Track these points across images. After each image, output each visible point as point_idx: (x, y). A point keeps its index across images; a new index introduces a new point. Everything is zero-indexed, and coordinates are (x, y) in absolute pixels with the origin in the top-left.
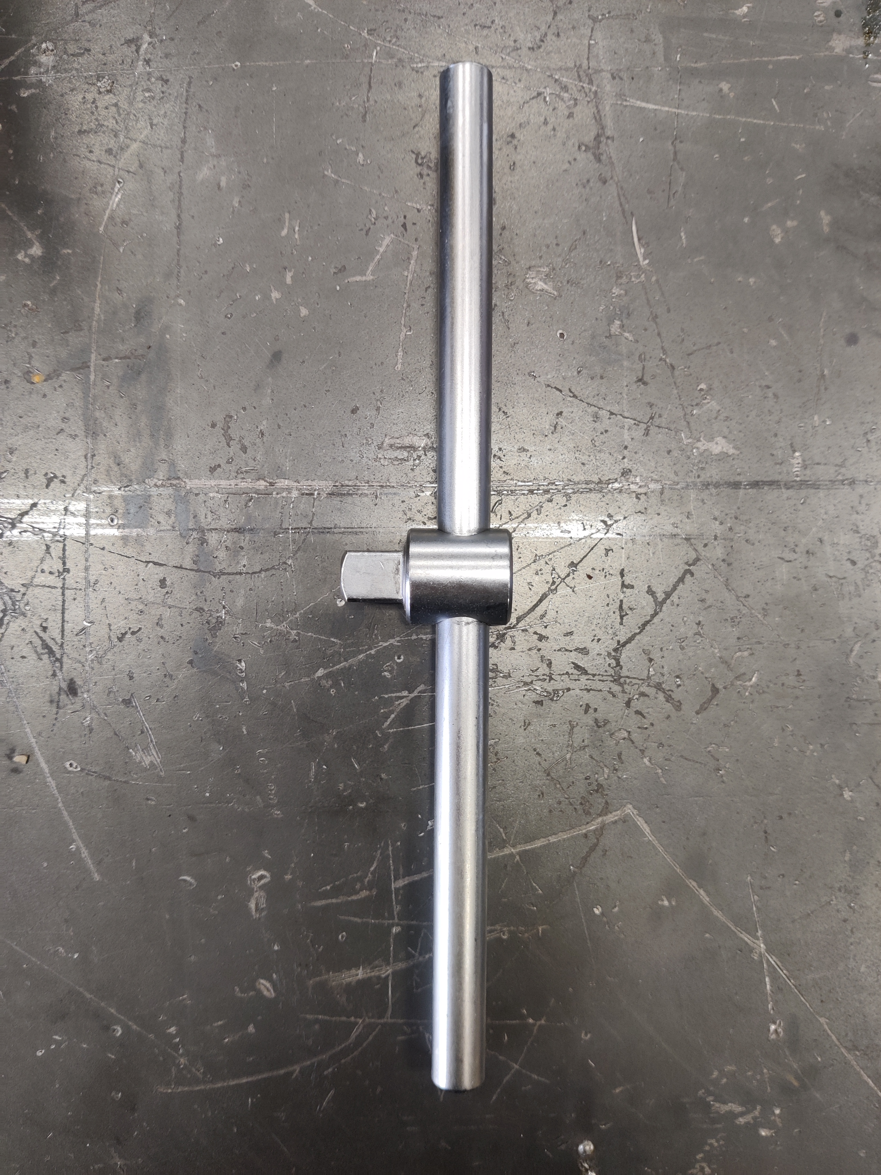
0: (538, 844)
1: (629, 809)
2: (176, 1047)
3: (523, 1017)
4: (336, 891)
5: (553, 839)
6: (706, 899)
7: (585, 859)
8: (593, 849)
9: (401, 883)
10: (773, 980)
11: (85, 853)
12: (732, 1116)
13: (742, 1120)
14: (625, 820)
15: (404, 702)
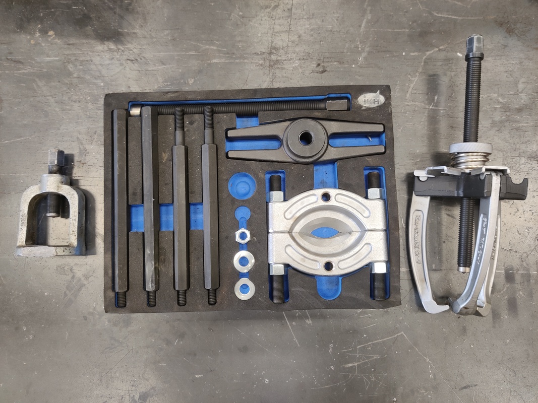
0: (385, 339)
1: (402, 333)
2: (314, 380)
3: (382, 373)
4: (346, 349)
5: (388, 338)
6: (417, 350)
7: (394, 342)
8: (396, 340)
9: (359, 347)
10: (431, 366)
11: (296, 341)
12: (423, 393)
13: (425, 394)
14: (402, 334)
15: (359, 312)
